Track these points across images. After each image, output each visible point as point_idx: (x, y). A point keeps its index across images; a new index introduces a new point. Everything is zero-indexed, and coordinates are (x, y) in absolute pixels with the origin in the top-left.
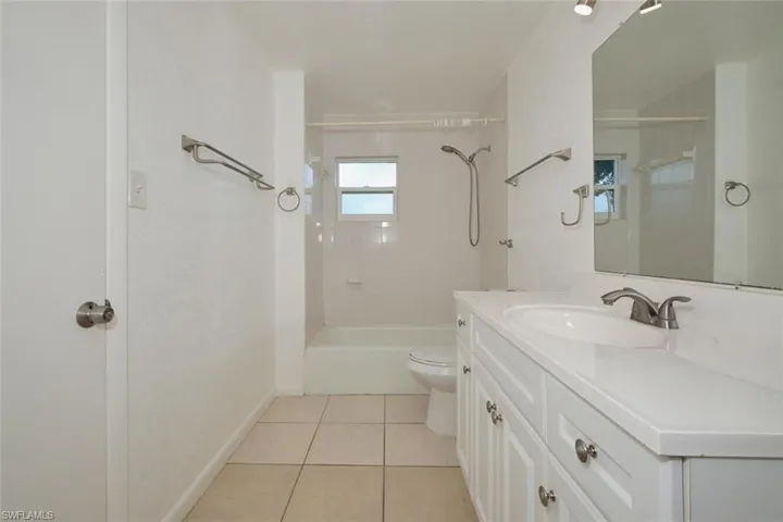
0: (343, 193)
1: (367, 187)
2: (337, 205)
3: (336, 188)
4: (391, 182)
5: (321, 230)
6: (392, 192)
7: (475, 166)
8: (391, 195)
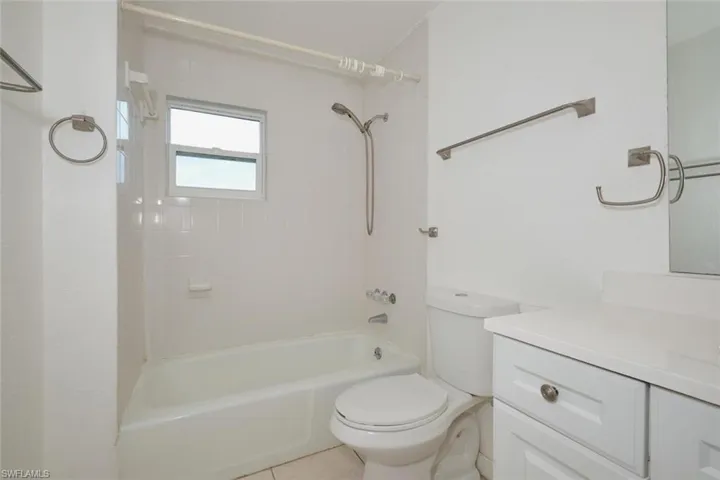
0: (179, 153)
1: (219, 150)
2: (169, 171)
3: (167, 146)
4: (253, 146)
5: (142, 208)
6: (254, 161)
7: (370, 135)
8: (253, 165)
